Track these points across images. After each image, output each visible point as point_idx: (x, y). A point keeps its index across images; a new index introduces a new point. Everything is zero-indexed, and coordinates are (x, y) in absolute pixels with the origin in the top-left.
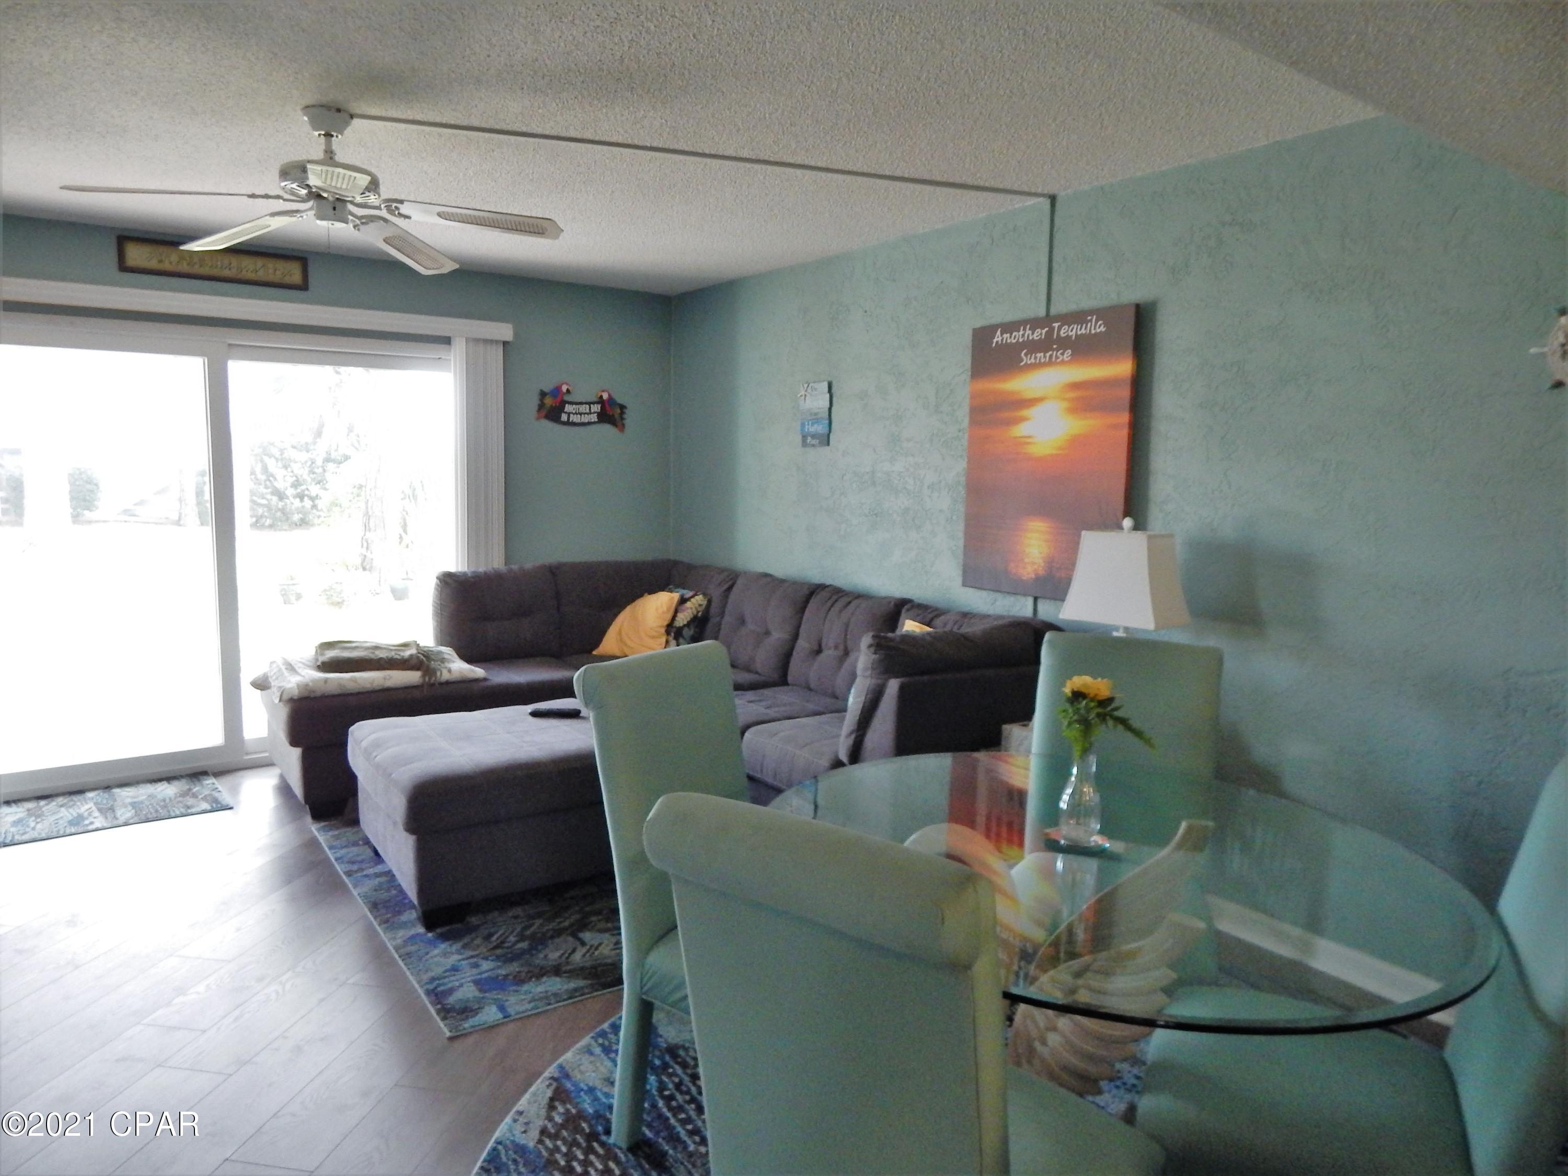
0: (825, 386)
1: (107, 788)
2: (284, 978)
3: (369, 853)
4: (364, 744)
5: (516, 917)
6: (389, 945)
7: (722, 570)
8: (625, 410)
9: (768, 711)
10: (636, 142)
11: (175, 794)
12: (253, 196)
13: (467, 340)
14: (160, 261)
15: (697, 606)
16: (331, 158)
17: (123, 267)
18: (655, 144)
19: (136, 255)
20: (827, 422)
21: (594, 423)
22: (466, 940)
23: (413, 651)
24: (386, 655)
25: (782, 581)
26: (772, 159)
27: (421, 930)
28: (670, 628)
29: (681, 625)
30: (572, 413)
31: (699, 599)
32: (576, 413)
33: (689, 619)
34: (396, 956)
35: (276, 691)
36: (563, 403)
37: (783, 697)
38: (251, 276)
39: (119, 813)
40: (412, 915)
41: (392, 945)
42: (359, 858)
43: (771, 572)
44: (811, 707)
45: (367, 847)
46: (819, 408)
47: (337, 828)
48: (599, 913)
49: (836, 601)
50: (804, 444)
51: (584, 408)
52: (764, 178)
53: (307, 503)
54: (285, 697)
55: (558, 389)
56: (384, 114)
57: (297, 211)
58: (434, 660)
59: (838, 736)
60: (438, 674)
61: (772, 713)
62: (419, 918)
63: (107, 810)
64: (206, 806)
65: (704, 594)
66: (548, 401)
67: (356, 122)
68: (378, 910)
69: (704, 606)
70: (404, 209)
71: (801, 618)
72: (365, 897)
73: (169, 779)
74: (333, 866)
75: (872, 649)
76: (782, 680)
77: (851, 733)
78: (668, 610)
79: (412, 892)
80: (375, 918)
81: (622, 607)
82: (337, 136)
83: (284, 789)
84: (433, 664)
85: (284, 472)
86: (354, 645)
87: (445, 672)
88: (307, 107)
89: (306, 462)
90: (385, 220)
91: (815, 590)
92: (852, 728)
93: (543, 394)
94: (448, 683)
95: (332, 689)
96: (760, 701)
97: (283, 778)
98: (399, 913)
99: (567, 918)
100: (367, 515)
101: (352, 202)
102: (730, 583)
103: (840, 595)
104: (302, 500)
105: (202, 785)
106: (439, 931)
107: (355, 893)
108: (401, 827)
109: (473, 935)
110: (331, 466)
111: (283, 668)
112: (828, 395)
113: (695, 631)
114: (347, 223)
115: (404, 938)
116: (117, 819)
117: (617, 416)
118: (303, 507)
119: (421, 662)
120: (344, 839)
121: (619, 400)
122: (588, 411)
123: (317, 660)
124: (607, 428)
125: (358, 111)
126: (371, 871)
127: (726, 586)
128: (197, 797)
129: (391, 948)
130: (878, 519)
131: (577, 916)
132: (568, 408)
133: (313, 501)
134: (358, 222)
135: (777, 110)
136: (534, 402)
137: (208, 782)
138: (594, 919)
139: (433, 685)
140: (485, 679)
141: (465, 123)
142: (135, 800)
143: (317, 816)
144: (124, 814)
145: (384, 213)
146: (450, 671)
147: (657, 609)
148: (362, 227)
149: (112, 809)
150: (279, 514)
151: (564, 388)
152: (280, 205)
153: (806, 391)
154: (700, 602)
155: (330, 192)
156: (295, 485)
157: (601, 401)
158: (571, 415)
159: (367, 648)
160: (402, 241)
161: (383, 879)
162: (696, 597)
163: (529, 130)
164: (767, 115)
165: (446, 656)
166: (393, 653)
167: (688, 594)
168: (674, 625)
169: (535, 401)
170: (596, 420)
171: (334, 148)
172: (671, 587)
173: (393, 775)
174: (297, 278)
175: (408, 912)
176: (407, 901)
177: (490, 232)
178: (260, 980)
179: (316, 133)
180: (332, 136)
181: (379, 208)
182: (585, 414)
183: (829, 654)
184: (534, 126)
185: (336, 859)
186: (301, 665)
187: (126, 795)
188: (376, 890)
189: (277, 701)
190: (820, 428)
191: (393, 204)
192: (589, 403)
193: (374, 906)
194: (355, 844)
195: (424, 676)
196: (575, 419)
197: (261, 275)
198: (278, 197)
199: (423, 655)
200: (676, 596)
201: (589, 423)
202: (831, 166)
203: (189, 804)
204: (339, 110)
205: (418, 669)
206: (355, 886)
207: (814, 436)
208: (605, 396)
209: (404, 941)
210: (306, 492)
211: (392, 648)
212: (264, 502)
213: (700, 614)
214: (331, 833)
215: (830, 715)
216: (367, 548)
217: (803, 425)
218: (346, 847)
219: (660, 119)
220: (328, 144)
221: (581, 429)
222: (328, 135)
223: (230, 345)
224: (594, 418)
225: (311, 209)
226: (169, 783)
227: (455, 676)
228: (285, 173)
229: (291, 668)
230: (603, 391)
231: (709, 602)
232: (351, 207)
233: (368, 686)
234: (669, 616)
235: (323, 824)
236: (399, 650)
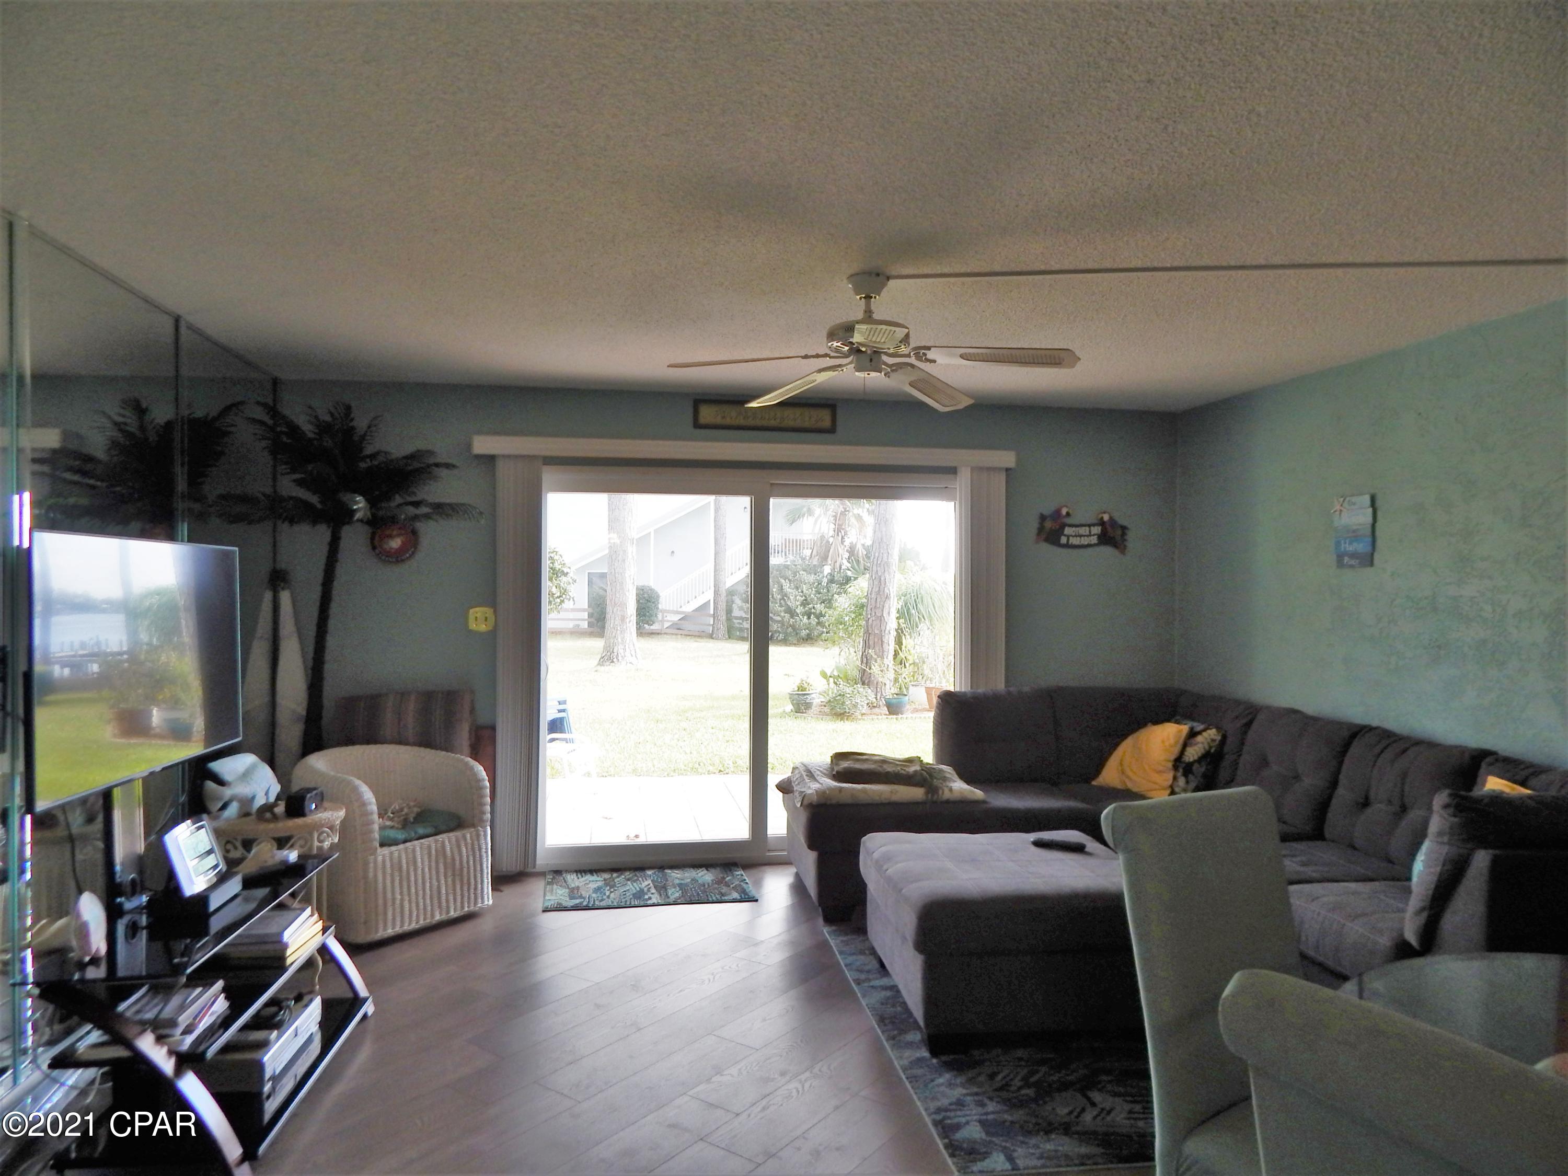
0: (1366, 499)
1: (662, 868)
2: (803, 1077)
3: (875, 964)
4: (876, 855)
5: (1020, 1059)
6: (896, 1063)
7: (1238, 703)
8: (1126, 531)
9: (1302, 869)
10: (1156, 264)
11: (712, 881)
12: (806, 357)
13: (973, 469)
14: (723, 417)
15: (1209, 740)
16: (870, 317)
17: (697, 425)
18: (1176, 264)
19: (708, 414)
20: (1370, 539)
21: (1095, 545)
22: (970, 1074)
23: (917, 768)
24: (894, 769)
25: (1315, 719)
26: (1308, 262)
27: (925, 1054)
28: (1178, 762)
29: (1191, 760)
30: (1072, 536)
31: (1212, 734)
32: (1076, 536)
33: (1200, 754)
34: (904, 1077)
35: (798, 796)
36: (1063, 526)
37: (1322, 854)
38: (791, 423)
39: (670, 892)
40: (915, 1036)
41: (899, 1064)
42: (867, 968)
43: (1297, 707)
44: (1360, 870)
45: (871, 957)
46: (1360, 525)
47: (846, 934)
48: (1109, 1072)
49: (1385, 748)
50: (1340, 564)
51: (1084, 531)
52: (1297, 282)
53: (814, 620)
54: (806, 802)
55: (1058, 512)
56: (916, 272)
57: (840, 366)
58: (936, 778)
59: (1403, 911)
60: (940, 792)
61: (1309, 871)
62: (922, 1040)
63: (662, 889)
64: (735, 895)
65: (1218, 728)
66: (1048, 524)
67: (892, 283)
68: (885, 1025)
69: (1217, 742)
70: (931, 355)
71: (1341, 763)
72: (873, 1009)
73: (707, 866)
74: (843, 972)
75: (1451, 810)
76: (1317, 834)
77: (1423, 909)
78: (1176, 743)
79: (918, 1012)
80: (883, 1032)
81: (1124, 736)
82: (875, 297)
83: (798, 888)
84: (936, 782)
85: (795, 592)
86: (864, 757)
87: (946, 791)
88: (852, 276)
89: (814, 583)
90: (913, 366)
91: (1357, 732)
92: (1422, 904)
93: (1043, 518)
94: (948, 802)
95: (845, 799)
96: (1293, 856)
97: (797, 876)
98: (903, 1032)
99: (1073, 1072)
100: (867, 633)
101: (886, 354)
102: (1250, 717)
103: (1392, 739)
104: (809, 618)
105: (733, 875)
106: (944, 1058)
107: (864, 1003)
108: (910, 944)
109: (976, 1071)
110: (834, 587)
111: (804, 774)
112: (1371, 510)
113: (1207, 769)
114: (881, 372)
115: (910, 1060)
116: (668, 897)
117: (1118, 538)
118: (810, 624)
119: (925, 780)
120: (853, 946)
121: (1122, 521)
122: (1087, 533)
123: (832, 769)
124: (1107, 550)
125: (894, 273)
126: (877, 983)
127: (1244, 721)
128: (729, 886)
129: (898, 1067)
130: (1442, 652)
131: (1082, 1072)
132: (1068, 531)
133: (818, 619)
134: (889, 370)
135: (1320, 210)
136: (1033, 525)
137: (737, 873)
138: (1104, 1078)
139: (934, 803)
140: (984, 802)
141: (988, 270)
142: (682, 882)
143: (828, 920)
144: (674, 894)
145: (913, 360)
146: (951, 790)
147: (1163, 742)
148: (892, 374)
149: (665, 888)
150: (790, 629)
151: (1064, 511)
152: (828, 362)
153: (1342, 505)
154: (1213, 737)
155: (869, 346)
156: (805, 603)
157: (1102, 523)
158: (1071, 538)
159: (876, 762)
160: (927, 383)
161: (888, 993)
162: (1209, 731)
163: (1048, 268)
164: (1307, 218)
165: (948, 775)
166: (899, 768)
167: (1199, 727)
168: (1183, 760)
169: (1035, 525)
170: (1096, 542)
171: (872, 308)
172: (1178, 717)
173: (903, 891)
174: (827, 423)
175: (912, 1032)
176: (911, 1020)
177: (1000, 367)
178: (783, 1074)
179: (858, 297)
180: (871, 297)
181: (909, 356)
182: (1084, 536)
183: (1379, 810)
184: (1053, 263)
185: (846, 966)
186: (818, 773)
187: (676, 875)
188: (882, 1004)
189: (799, 805)
190: (1361, 547)
191: (921, 352)
192: (1089, 526)
193: (882, 1020)
194: (862, 952)
195: (927, 793)
196: (1074, 541)
197: (798, 423)
198: (826, 355)
199: (927, 773)
200: (1185, 728)
201: (1089, 546)
202: (1380, 260)
203: (723, 891)
204: (878, 275)
205: (922, 786)
206: (864, 996)
207: (1353, 555)
208: (1106, 517)
209: (911, 1062)
210: (813, 610)
211: (898, 763)
212: (779, 618)
213: (1213, 750)
214: (841, 938)
215: (1383, 883)
216: (866, 663)
217: (1338, 544)
218: (853, 954)
219: (1183, 239)
220: (868, 305)
221: (1082, 551)
222: (868, 297)
223: (772, 484)
224: (1094, 540)
225: (851, 363)
226: (707, 870)
227: (955, 796)
228: (832, 335)
229: (811, 775)
230: (1105, 513)
231: (1224, 737)
232: (884, 358)
233: (877, 799)
234: (1177, 750)
235: (834, 928)
236: (905, 766)
